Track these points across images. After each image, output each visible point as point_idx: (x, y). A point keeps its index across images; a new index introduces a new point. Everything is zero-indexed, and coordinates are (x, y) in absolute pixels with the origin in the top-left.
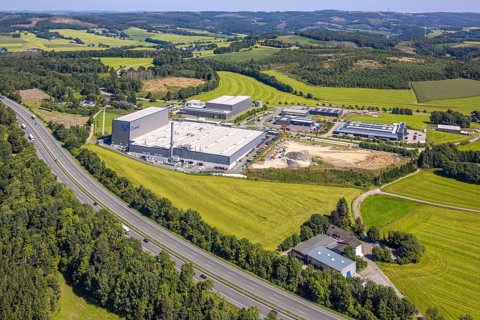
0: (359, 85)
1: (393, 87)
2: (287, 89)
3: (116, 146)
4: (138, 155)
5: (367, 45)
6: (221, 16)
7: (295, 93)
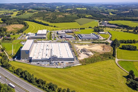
0: (64, 22)
1: (72, 22)
2: (48, 25)
3: (23, 60)
4: (35, 63)
5: (49, 11)
6: (6, 5)
7: (50, 26)
